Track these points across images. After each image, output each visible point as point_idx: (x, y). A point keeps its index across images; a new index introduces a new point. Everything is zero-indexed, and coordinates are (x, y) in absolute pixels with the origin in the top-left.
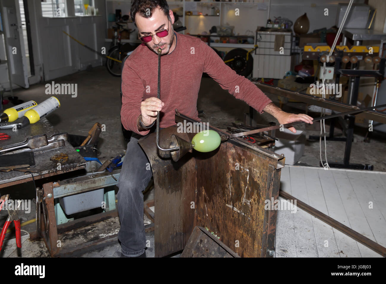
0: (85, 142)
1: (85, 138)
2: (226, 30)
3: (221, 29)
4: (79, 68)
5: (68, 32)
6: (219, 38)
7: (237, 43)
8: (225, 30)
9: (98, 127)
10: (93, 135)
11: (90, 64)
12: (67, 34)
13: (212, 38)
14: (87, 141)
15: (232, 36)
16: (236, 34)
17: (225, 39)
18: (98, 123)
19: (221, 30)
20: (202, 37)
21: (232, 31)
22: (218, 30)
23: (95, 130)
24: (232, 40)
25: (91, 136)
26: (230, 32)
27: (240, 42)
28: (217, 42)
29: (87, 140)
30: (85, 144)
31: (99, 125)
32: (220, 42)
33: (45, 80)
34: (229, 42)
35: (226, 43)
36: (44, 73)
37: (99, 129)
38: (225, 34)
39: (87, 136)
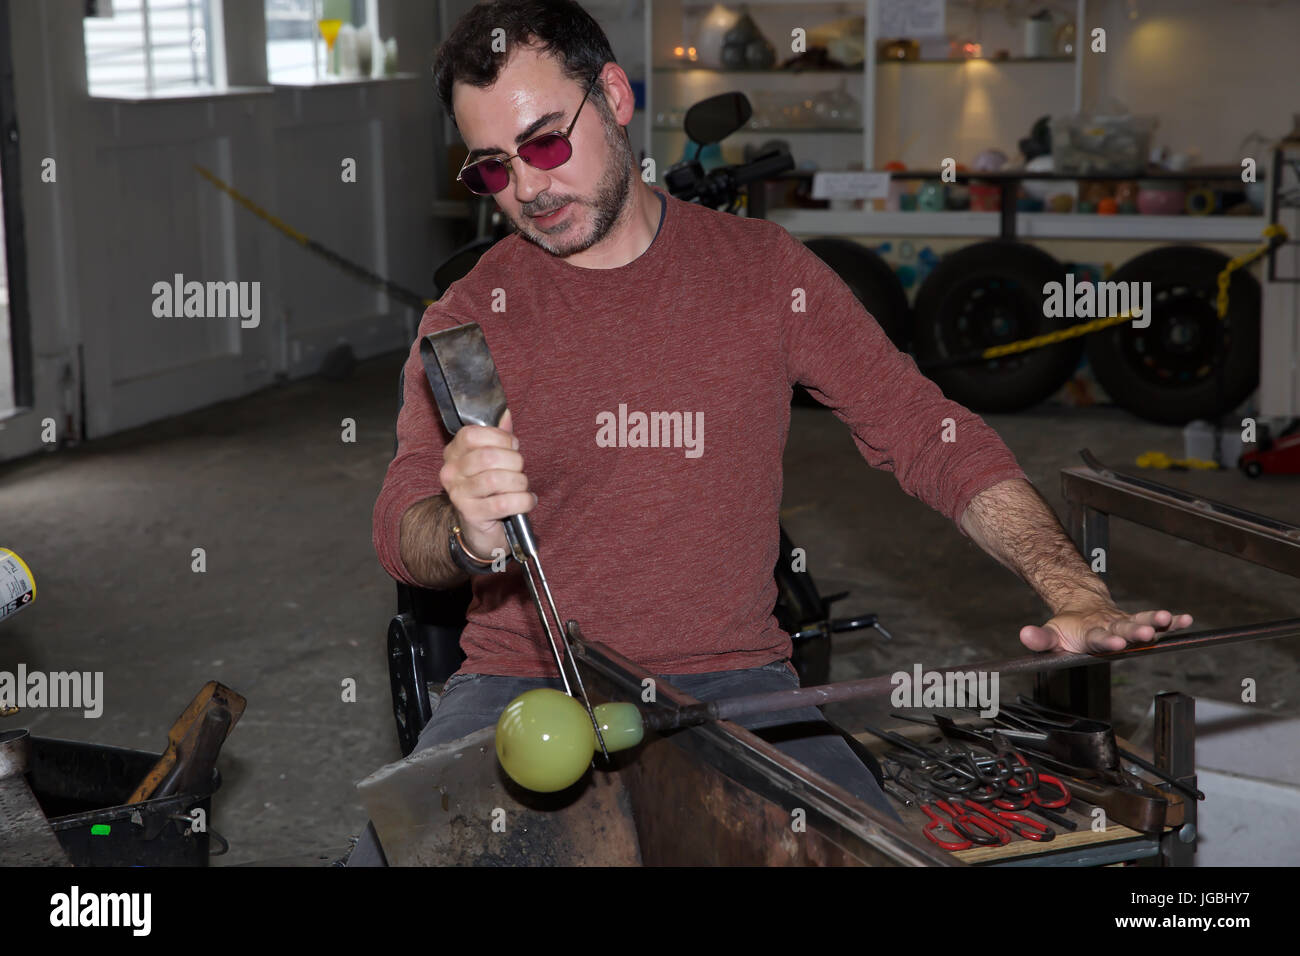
0: (150, 783)
1: (148, 762)
2: (1109, 139)
3: (1074, 133)
4: (283, 366)
5: (225, 171)
6: (1072, 189)
7: (1183, 212)
8: (1100, 138)
9: (214, 706)
10: (189, 749)
11: (342, 340)
12: (220, 185)
13: (1034, 187)
14: (159, 780)
15: (1145, 173)
16: (1176, 164)
17: (1112, 193)
18: (219, 685)
19: (1078, 144)
20: (973, 182)
21: (1144, 143)
22: (1060, 140)
23: (201, 719)
24: (1149, 194)
25: (179, 753)
26: (1132, 150)
27: (1200, 206)
28: (1064, 207)
29: (161, 770)
30: (146, 794)
31: (222, 695)
32: (1080, 211)
33: (91, 434)
34: (1134, 209)
35: (1117, 210)
36: (83, 397)
37: (218, 719)
38: (1101, 165)
39: (161, 754)
